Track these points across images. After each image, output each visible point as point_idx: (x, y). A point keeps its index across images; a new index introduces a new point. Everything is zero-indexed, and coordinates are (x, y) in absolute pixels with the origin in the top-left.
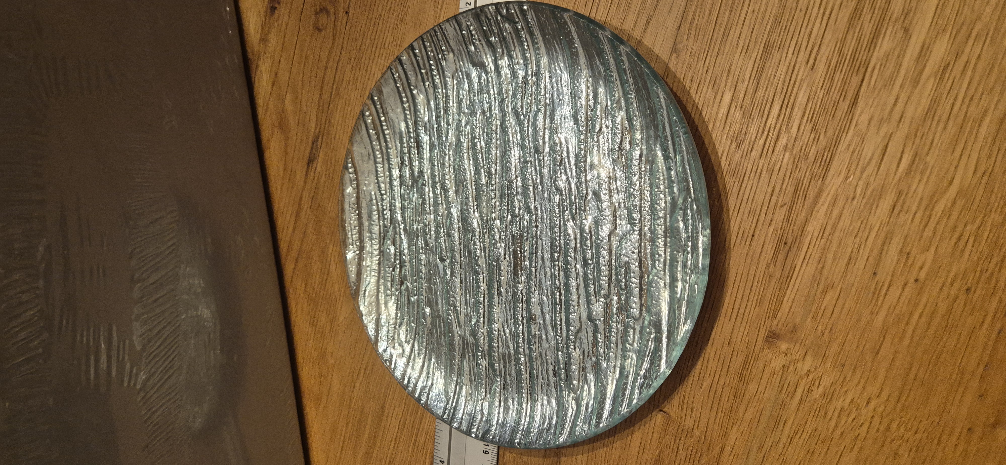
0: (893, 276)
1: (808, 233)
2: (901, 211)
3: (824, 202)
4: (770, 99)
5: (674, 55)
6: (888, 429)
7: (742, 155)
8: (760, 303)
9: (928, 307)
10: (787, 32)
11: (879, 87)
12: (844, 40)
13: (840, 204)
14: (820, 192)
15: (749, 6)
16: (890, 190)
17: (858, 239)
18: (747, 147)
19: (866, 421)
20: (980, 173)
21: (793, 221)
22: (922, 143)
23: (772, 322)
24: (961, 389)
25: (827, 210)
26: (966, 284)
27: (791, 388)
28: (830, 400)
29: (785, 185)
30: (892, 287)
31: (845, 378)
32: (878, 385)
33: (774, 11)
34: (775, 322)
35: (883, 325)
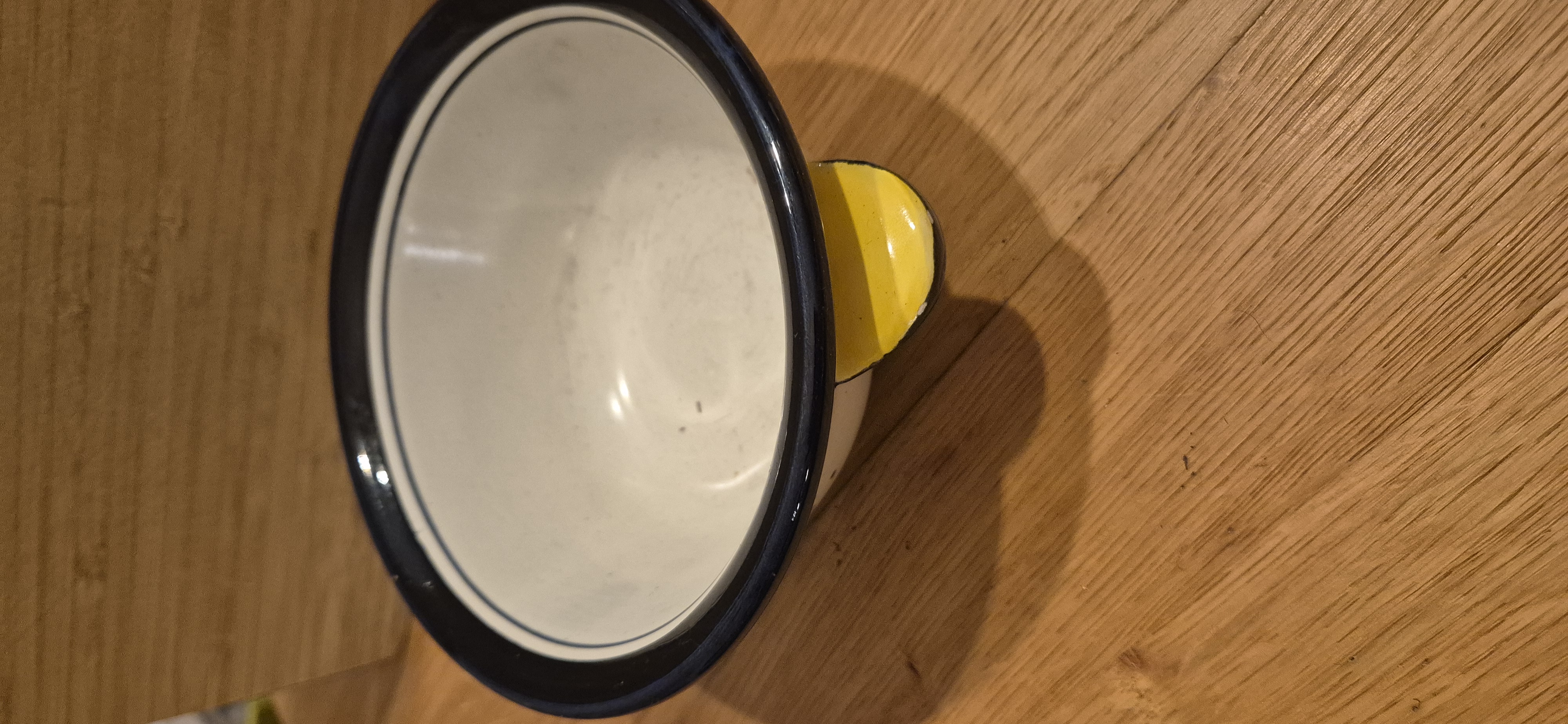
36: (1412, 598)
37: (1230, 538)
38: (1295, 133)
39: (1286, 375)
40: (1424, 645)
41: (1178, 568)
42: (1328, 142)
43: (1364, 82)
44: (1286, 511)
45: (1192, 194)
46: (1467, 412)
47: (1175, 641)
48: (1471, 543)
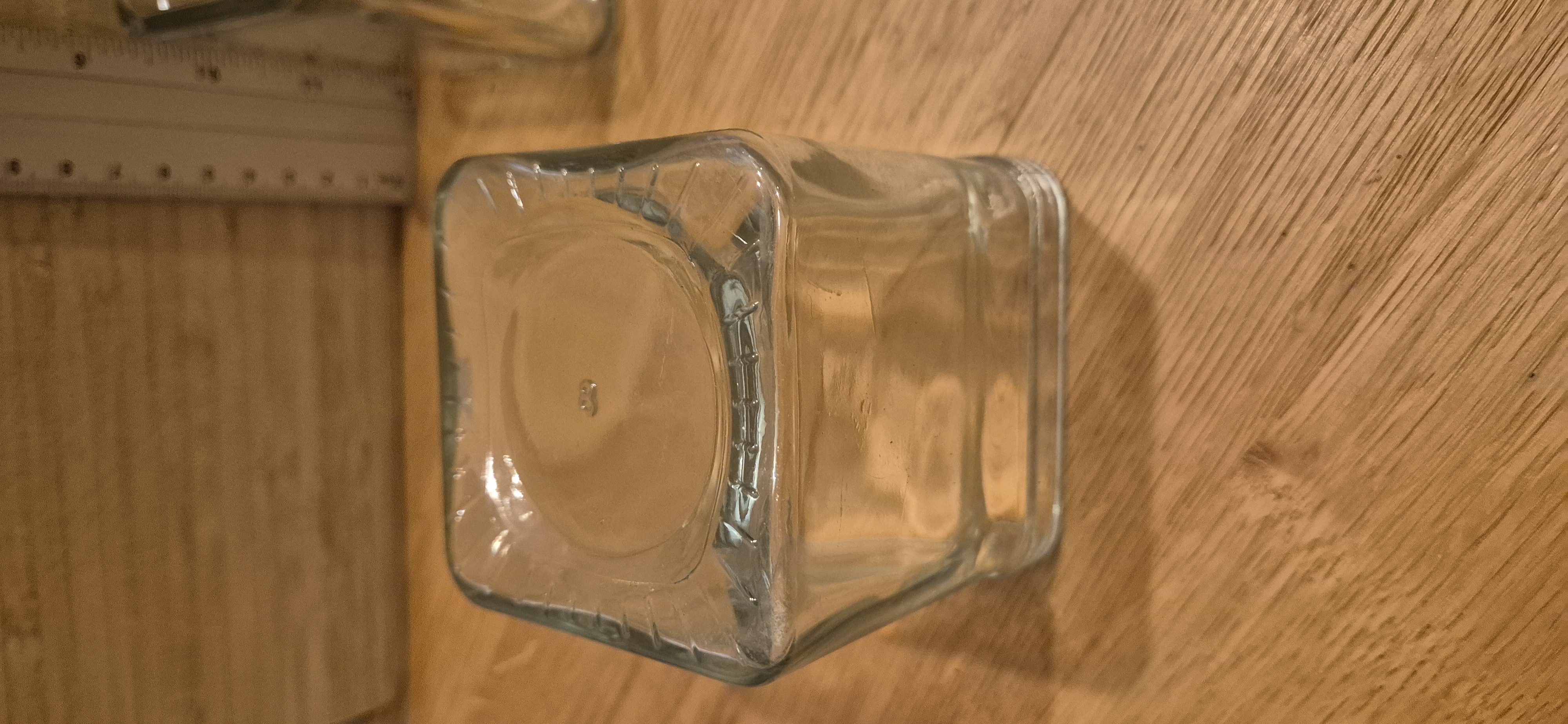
1: (1410, 255)
3: (1471, 193)
6: (1447, 692)
7: (1314, 47)
8: (1254, 380)
13: (1505, 205)
14: (1468, 168)
17: (1521, 291)
18: (1329, 31)
19: (1406, 665)
21: (1385, 221)
23: (1269, 425)
25: (1471, 212)
27: (1270, 564)
28: (1344, 608)
29: (1391, 135)
34: (1278, 425)
35: (1512, 489)
37: (1353, 277)
39: (1383, 69)
41: (1297, 330)
44: (1416, 224)
47: (1308, 419)
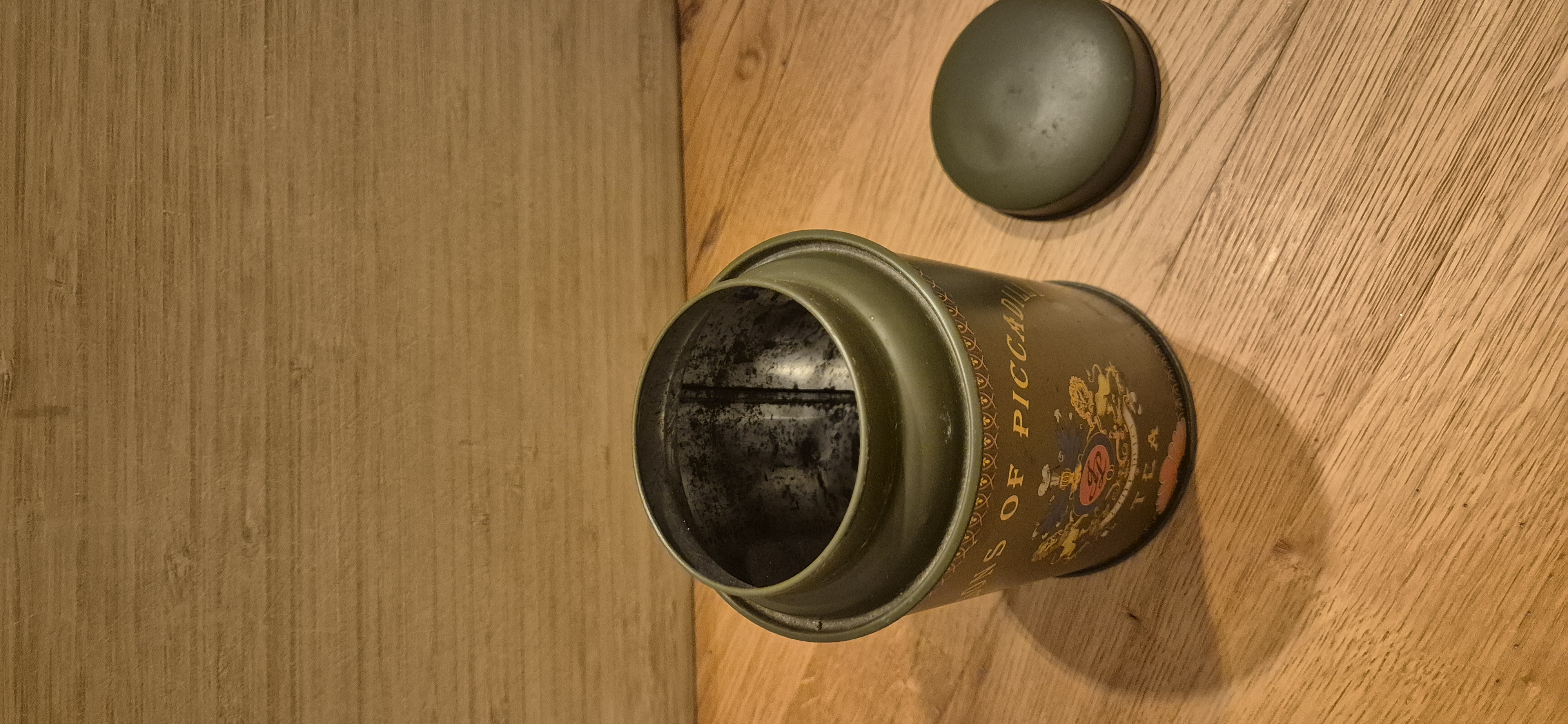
0: (1438, 495)
1: (1345, 432)
2: (1460, 423)
3: (1371, 399)
4: (1325, 268)
5: (1213, 195)
6: (1404, 669)
7: (1280, 328)
8: (1273, 505)
9: (1473, 538)
10: (1357, 191)
11: (1459, 276)
12: (1425, 214)
13: (1389, 404)
14: (1367, 387)
15: (1316, 153)
16: (1452, 397)
17: (1404, 447)
18: (1287, 319)
19: (1380, 656)
20: (1558, 394)
21: (1330, 415)
22: (1498, 350)
23: (1285, 529)
24: (1496, 635)
25: (1372, 409)
26: (1521, 518)
27: (1297, 608)
28: (1341, 628)
29: (1327, 371)
30: (1435, 508)
31: (1362, 605)
32: (1401, 618)
33: (1345, 165)
34: (1290, 529)
35: (1418, 552)
36: (1438, 440)
38: (1276, 202)
39: (1318, 337)
40: (1456, 465)
41: (1292, 476)
42: (1297, 202)
43: (1305, 165)
44: (1346, 417)
45: (1226, 253)
46: (1428, 323)
47: (1305, 525)
48: (1459, 396)
